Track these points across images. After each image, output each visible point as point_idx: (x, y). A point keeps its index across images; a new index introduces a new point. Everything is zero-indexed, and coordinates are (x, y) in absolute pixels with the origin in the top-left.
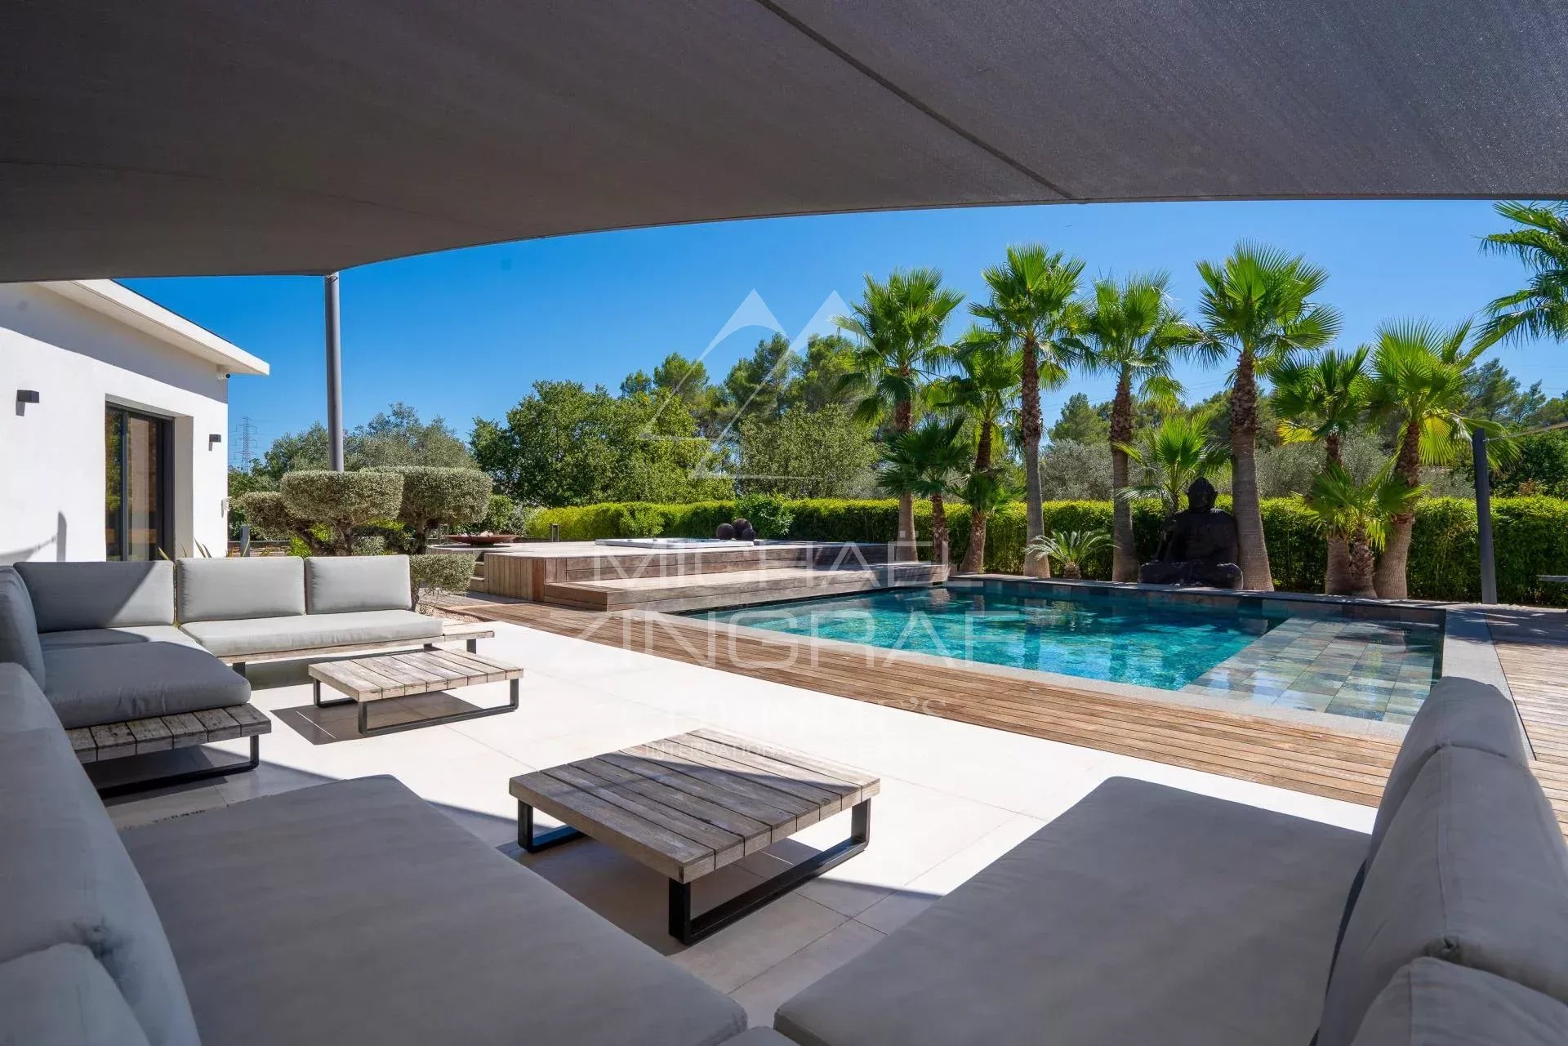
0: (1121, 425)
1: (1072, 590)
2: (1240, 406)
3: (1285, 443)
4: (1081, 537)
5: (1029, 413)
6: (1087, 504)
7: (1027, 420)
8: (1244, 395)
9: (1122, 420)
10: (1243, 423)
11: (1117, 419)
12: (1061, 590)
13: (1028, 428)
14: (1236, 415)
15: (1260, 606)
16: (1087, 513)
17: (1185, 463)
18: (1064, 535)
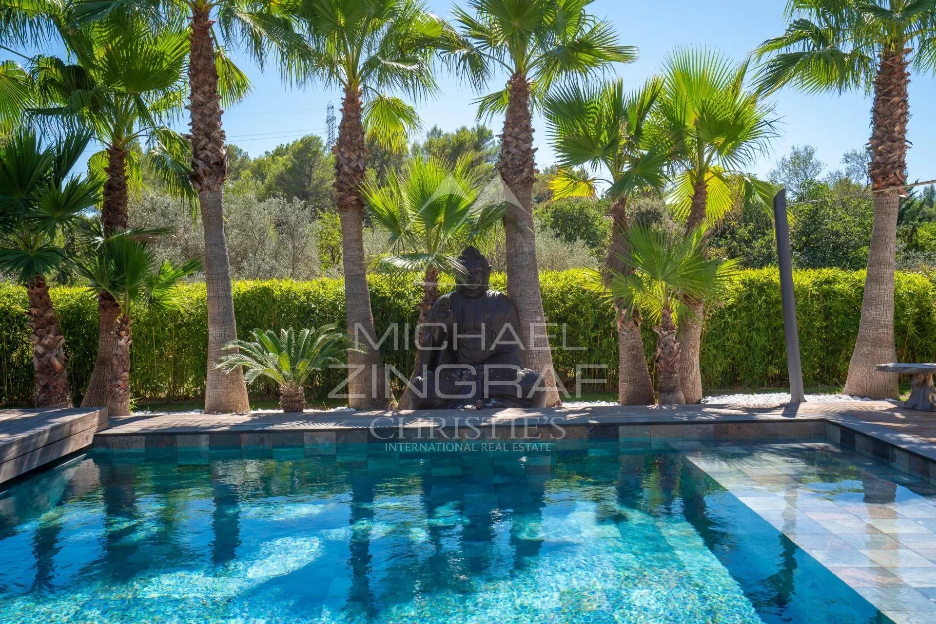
0: (353, 164)
1: (337, 438)
2: (517, 147)
3: (556, 198)
4: (296, 339)
5: (207, 135)
6: (285, 285)
7: (204, 148)
8: (521, 132)
9: (354, 157)
10: (522, 171)
11: (346, 156)
12: (320, 440)
13: (206, 161)
14: (512, 160)
15: (616, 436)
16: (288, 297)
17: (449, 224)
18: (270, 335)
